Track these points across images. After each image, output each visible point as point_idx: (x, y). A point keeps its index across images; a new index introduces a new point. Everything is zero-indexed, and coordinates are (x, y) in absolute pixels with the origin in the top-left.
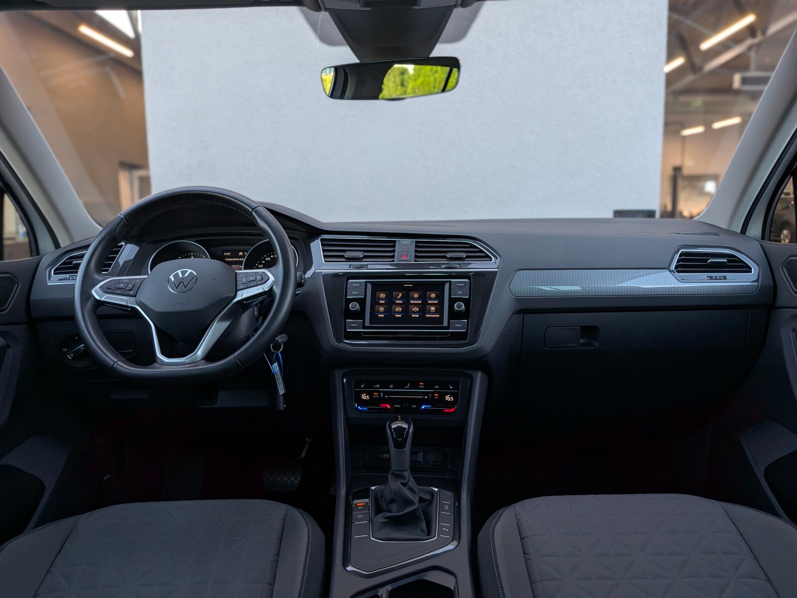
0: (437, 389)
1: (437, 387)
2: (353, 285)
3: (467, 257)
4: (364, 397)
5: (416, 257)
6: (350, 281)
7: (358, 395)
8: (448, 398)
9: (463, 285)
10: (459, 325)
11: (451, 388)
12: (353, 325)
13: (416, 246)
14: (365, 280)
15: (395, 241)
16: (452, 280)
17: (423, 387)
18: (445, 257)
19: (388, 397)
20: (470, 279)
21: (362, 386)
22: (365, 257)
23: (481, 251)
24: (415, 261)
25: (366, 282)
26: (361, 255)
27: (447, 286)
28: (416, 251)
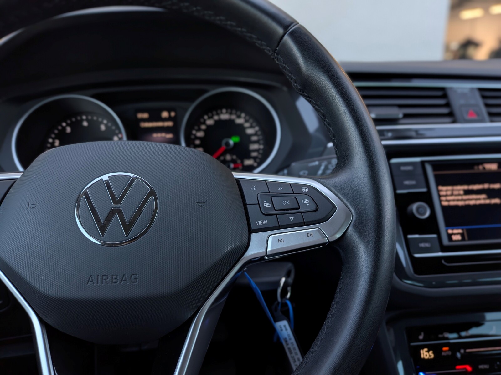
4: (425, 354)
5: (490, 114)
7: (416, 352)
12: (423, 245)
14: (420, 159)
15: (445, 88)
19: (465, 352)
21: (421, 337)
22: (405, 116)
25: (422, 162)
26: (399, 113)
28: (487, 105)
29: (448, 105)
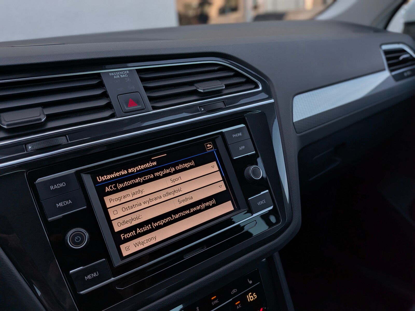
0: (235, 294)
1: (234, 291)
2: (52, 188)
3: (228, 86)
5: (151, 99)
6: (39, 180)
8: (251, 297)
9: (240, 134)
10: (262, 202)
11: (251, 282)
12: (89, 277)
13: (142, 80)
14: (73, 171)
15: (100, 73)
16: (224, 130)
17: (217, 301)
18: (195, 92)
20: (245, 123)
22: (50, 118)
23: (238, 75)
24: (154, 108)
25: (78, 174)
27: (219, 141)
28: (147, 89)
29: (105, 95)
